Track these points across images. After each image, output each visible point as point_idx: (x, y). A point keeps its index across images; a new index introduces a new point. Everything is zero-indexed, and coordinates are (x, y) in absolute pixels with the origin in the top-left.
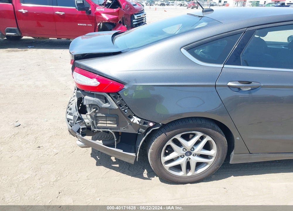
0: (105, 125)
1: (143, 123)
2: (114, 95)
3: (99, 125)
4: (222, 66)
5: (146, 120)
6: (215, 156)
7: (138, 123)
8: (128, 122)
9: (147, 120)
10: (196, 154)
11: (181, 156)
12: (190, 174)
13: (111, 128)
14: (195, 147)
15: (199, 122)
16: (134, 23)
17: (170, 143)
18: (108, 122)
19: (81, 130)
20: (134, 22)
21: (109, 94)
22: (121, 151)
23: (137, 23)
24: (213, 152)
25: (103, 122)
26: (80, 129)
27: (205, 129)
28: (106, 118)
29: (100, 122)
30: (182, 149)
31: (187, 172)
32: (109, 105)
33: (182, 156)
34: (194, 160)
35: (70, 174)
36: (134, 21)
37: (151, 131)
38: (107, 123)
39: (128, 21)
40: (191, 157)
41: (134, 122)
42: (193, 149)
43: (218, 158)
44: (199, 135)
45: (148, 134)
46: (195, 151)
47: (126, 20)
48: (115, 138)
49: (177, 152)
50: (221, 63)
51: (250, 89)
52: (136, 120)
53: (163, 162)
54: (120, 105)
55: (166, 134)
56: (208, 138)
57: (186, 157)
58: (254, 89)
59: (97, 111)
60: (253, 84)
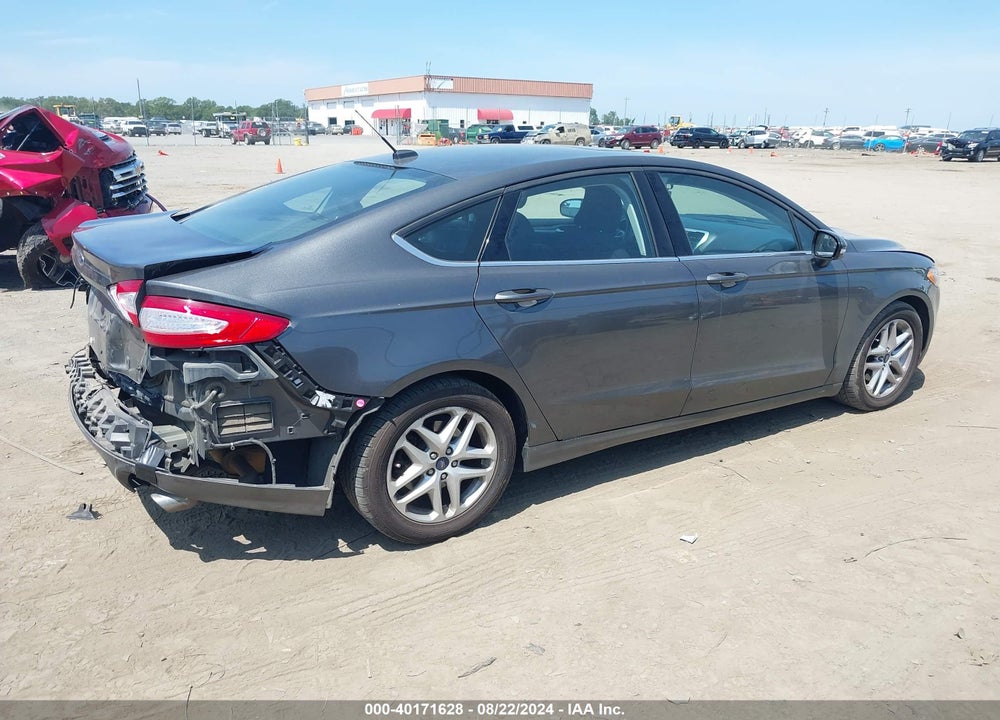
0: (241, 429)
1: (340, 403)
2: (266, 347)
3: (225, 431)
4: (476, 264)
5: (346, 395)
6: (494, 457)
7: (329, 406)
8: (299, 411)
9: (351, 395)
10: (457, 461)
11: (428, 474)
12: (451, 513)
13: (257, 435)
14: (453, 446)
15: (455, 384)
16: (115, 196)
17: (403, 443)
18: (248, 420)
19: (169, 460)
20: (115, 191)
21: (252, 346)
22: (292, 487)
23: (123, 194)
24: (489, 450)
25: (236, 422)
26: (165, 457)
27: (469, 396)
28: (244, 410)
29: (229, 422)
30: (428, 453)
31: (445, 511)
32: (257, 373)
33: (431, 472)
34: (456, 474)
35: (140, 596)
36: (112, 187)
37: (362, 421)
38: (245, 424)
39: (91, 190)
40: (449, 469)
41: (319, 405)
42: (450, 450)
43: (501, 460)
44: (459, 413)
45: (353, 429)
46: (454, 454)
47: (85, 187)
48: (271, 457)
49: (419, 462)
50: (474, 260)
51: (535, 302)
52: (323, 399)
53: (392, 493)
54: (280, 370)
55: (393, 423)
56: (476, 419)
57: (438, 474)
58: (543, 301)
59: (220, 395)
60: (539, 292)
